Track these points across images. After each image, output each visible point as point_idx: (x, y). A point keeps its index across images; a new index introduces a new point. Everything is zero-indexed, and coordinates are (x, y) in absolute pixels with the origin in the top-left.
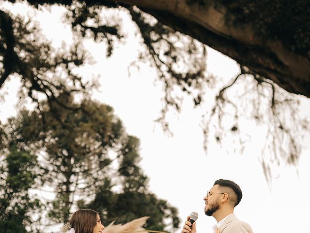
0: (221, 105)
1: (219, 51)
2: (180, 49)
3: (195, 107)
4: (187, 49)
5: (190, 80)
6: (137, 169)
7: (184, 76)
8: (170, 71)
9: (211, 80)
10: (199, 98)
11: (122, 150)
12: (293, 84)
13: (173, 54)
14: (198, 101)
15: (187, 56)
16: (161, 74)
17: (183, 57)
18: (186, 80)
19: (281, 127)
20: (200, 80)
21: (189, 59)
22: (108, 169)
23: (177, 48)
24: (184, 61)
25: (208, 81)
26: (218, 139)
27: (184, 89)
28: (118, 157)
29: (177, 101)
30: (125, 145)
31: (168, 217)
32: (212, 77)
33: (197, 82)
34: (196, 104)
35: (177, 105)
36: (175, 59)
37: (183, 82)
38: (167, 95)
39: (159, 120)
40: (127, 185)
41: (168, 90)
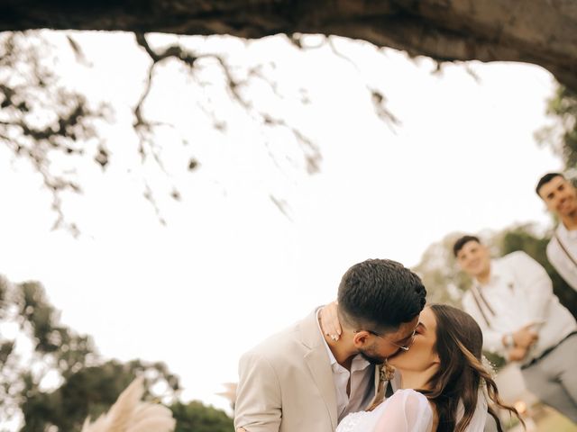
0: (148, 136)
1: (98, 29)
2: (23, 87)
3: (104, 170)
4: (35, 81)
5: (69, 129)
6: (63, 332)
7: (56, 128)
8: (27, 131)
9: (106, 112)
10: (103, 152)
11: (23, 313)
12: (258, 20)
13: (16, 100)
14: (103, 159)
15: (41, 95)
16: (14, 146)
17: (36, 98)
18: (62, 132)
19: (268, 121)
20: (87, 121)
21: (49, 96)
22: (17, 357)
23: (17, 87)
24: (42, 105)
25: (101, 115)
26: (175, 196)
27: (70, 151)
28: (22, 327)
29: (67, 178)
30: (23, 302)
31: (155, 381)
32: (104, 105)
33: (84, 129)
34: (103, 164)
35: (72, 185)
36: (23, 107)
37: (60, 140)
38: (46, 177)
39: (56, 226)
40: (64, 365)
41: (43, 166)
